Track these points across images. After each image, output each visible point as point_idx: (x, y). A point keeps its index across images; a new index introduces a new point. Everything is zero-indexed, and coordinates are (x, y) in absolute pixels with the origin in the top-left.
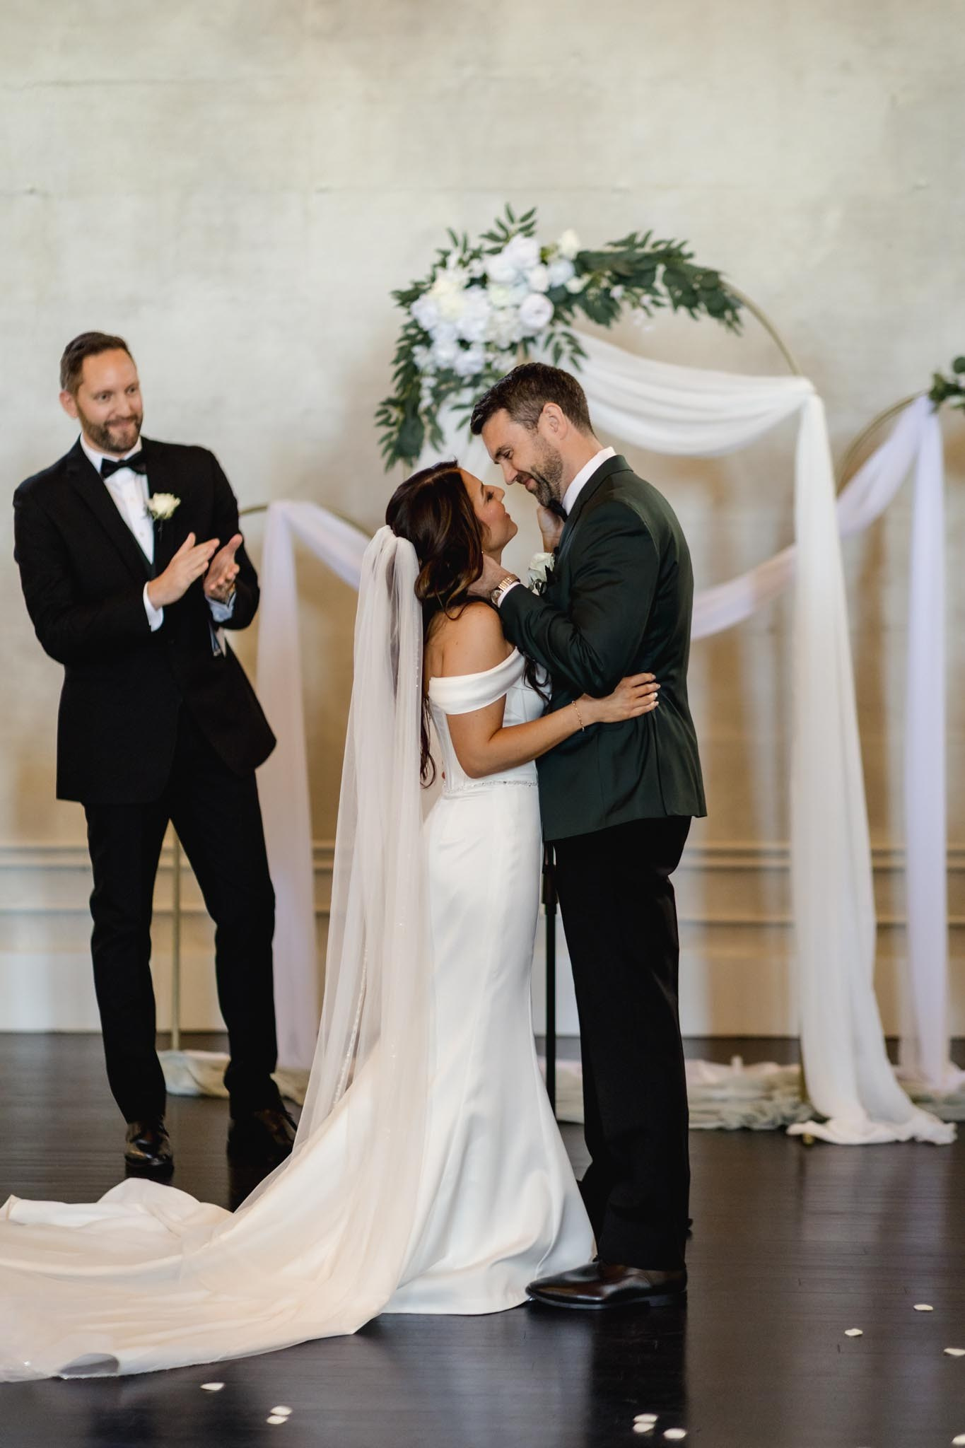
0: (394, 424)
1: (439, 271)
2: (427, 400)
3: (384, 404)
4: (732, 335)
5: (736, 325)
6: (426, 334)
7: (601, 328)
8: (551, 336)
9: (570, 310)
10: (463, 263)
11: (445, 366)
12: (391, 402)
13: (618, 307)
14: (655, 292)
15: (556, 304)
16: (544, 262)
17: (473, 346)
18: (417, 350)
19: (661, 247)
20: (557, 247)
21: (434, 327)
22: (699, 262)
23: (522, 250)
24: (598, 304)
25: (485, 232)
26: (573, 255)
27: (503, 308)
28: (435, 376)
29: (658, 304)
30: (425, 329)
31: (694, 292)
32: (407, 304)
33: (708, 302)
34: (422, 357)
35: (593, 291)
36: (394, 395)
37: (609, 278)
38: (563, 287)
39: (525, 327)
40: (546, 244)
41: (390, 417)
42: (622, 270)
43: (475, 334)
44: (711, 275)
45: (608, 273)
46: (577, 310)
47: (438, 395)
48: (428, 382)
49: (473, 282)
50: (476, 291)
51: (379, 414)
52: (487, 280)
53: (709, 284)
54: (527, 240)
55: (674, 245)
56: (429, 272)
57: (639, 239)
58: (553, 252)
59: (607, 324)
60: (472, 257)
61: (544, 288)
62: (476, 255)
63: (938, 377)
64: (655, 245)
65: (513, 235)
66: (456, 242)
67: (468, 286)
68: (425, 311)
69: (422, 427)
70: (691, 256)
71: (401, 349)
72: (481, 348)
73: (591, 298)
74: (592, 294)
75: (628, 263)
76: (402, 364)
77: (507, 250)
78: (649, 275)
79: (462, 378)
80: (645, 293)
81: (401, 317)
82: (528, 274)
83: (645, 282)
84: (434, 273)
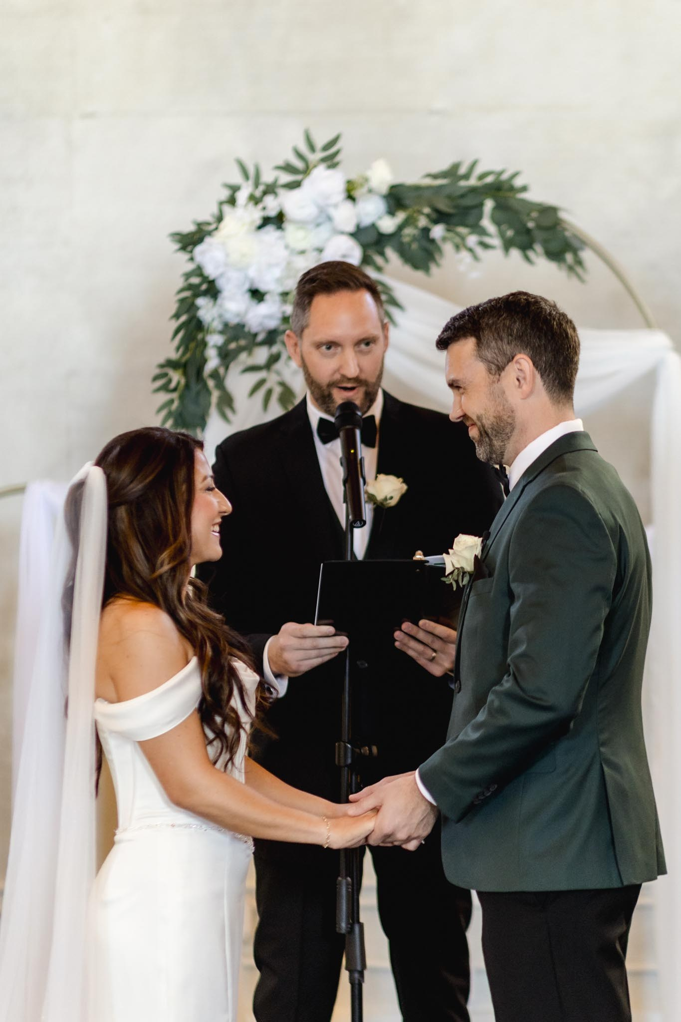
0: (175, 390)
1: (227, 209)
2: (213, 362)
3: (162, 366)
4: (575, 281)
5: (579, 269)
6: (212, 283)
7: (419, 274)
9: (382, 254)
10: (255, 200)
11: (234, 321)
12: (171, 364)
13: (439, 250)
14: (483, 232)
15: (365, 247)
16: (351, 197)
17: (267, 297)
18: (201, 301)
19: (489, 179)
20: (366, 180)
21: (222, 275)
22: (534, 196)
23: (325, 183)
24: (415, 246)
25: (281, 163)
26: (384, 190)
27: (303, 252)
28: (221, 332)
29: (485, 246)
30: (211, 278)
31: (528, 231)
32: (189, 248)
33: (545, 243)
34: (206, 310)
35: (409, 231)
36: (174, 355)
37: (428, 216)
38: (373, 226)
40: (353, 176)
41: (170, 381)
42: (443, 206)
43: (269, 283)
44: (549, 212)
45: (427, 210)
46: (390, 252)
47: (226, 356)
48: (215, 340)
49: (266, 221)
50: (270, 232)
51: (156, 378)
52: (284, 219)
53: (546, 222)
54: (330, 172)
55: (505, 177)
56: (215, 210)
57: (462, 170)
58: (362, 185)
59: (426, 269)
60: (265, 193)
61: (351, 228)
62: (270, 190)
64: (482, 177)
65: (315, 166)
66: (246, 176)
67: (260, 227)
68: (210, 256)
69: (209, 393)
70: (524, 189)
71: (182, 301)
72: (278, 298)
73: (406, 240)
74: (409, 235)
75: (450, 197)
76: (184, 318)
77: (307, 183)
78: (475, 212)
79: (255, 335)
80: (471, 233)
81: (182, 263)
82: (333, 212)
83: (471, 220)
84: (221, 212)
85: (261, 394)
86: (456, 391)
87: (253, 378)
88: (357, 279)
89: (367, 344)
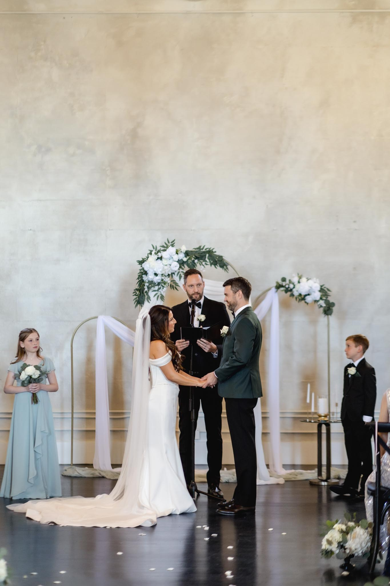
0: (137, 295)
1: (149, 255)
2: (146, 289)
3: (134, 290)
5: (227, 270)
6: (146, 272)
8: (179, 272)
9: (184, 266)
10: (156, 254)
11: (150, 280)
12: (137, 290)
13: (196, 265)
14: (206, 261)
15: (180, 264)
16: (177, 253)
17: (158, 275)
18: (143, 276)
19: (208, 250)
20: (180, 249)
21: (148, 270)
22: (217, 253)
23: (171, 250)
24: (191, 264)
25: (161, 245)
26: (184, 252)
27: (166, 265)
29: (206, 264)
31: (216, 261)
32: (141, 264)
33: (220, 264)
34: (145, 278)
35: (190, 261)
36: (137, 288)
37: (194, 258)
38: (182, 260)
39: (172, 270)
40: (178, 249)
41: (137, 293)
42: (197, 255)
43: (159, 272)
44: (221, 257)
45: (194, 256)
47: (149, 288)
48: (147, 284)
49: (158, 258)
50: (159, 261)
51: (133, 293)
52: (162, 258)
53: (220, 260)
54: (173, 248)
55: (211, 249)
57: (202, 248)
58: (179, 251)
61: (177, 260)
62: (159, 251)
63: (277, 283)
64: (206, 249)
65: (169, 246)
66: (154, 248)
67: (156, 260)
68: (146, 266)
69: (145, 296)
70: (215, 252)
71: (139, 275)
72: (161, 275)
73: (189, 263)
75: (199, 253)
76: (139, 280)
77: (167, 250)
78: (204, 257)
79: (155, 283)
80: (203, 262)
81: (139, 267)
82: (173, 256)
83: (203, 258)
84: (148, 256)
85: (156, 296)
86: (226, 296)
87: (155, 293)
88: (196, 272)
89: (199, 285)
